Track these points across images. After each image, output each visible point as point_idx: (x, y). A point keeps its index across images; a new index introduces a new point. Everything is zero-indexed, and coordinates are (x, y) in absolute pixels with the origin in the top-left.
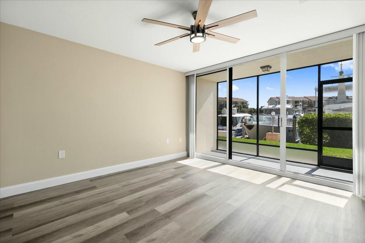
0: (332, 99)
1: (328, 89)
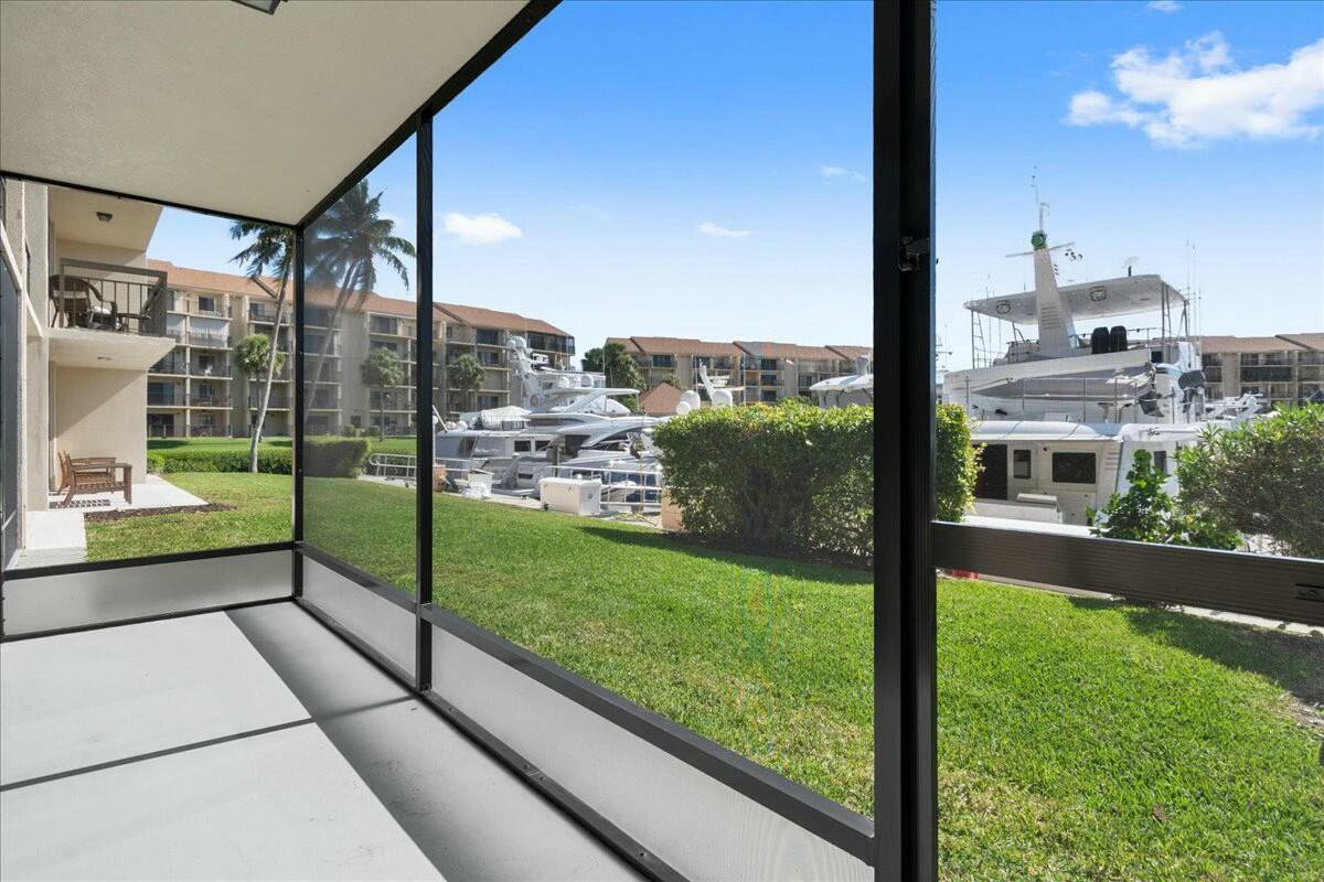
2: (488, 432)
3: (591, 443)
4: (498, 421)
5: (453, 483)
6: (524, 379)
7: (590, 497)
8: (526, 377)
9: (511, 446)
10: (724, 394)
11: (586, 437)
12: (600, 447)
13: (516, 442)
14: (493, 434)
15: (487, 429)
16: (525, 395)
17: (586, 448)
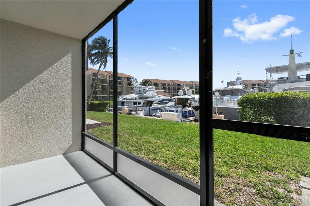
0: (283, 79)
1: (278, 69)
2: (128, 100)
3: (155, 103)
4: (130, 97)
5: (130, 113)
6: (134, 88)
7: (179, 117)
8: (135, 87)
9: (133, 103)
10: (190, 91)
11: (153, 101)
12: (157, 103)
13: (134, 103)
14: (129, 101)
15: (128, 99)
16: (135, 91)
17: (154, 104)
